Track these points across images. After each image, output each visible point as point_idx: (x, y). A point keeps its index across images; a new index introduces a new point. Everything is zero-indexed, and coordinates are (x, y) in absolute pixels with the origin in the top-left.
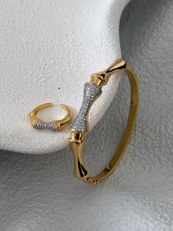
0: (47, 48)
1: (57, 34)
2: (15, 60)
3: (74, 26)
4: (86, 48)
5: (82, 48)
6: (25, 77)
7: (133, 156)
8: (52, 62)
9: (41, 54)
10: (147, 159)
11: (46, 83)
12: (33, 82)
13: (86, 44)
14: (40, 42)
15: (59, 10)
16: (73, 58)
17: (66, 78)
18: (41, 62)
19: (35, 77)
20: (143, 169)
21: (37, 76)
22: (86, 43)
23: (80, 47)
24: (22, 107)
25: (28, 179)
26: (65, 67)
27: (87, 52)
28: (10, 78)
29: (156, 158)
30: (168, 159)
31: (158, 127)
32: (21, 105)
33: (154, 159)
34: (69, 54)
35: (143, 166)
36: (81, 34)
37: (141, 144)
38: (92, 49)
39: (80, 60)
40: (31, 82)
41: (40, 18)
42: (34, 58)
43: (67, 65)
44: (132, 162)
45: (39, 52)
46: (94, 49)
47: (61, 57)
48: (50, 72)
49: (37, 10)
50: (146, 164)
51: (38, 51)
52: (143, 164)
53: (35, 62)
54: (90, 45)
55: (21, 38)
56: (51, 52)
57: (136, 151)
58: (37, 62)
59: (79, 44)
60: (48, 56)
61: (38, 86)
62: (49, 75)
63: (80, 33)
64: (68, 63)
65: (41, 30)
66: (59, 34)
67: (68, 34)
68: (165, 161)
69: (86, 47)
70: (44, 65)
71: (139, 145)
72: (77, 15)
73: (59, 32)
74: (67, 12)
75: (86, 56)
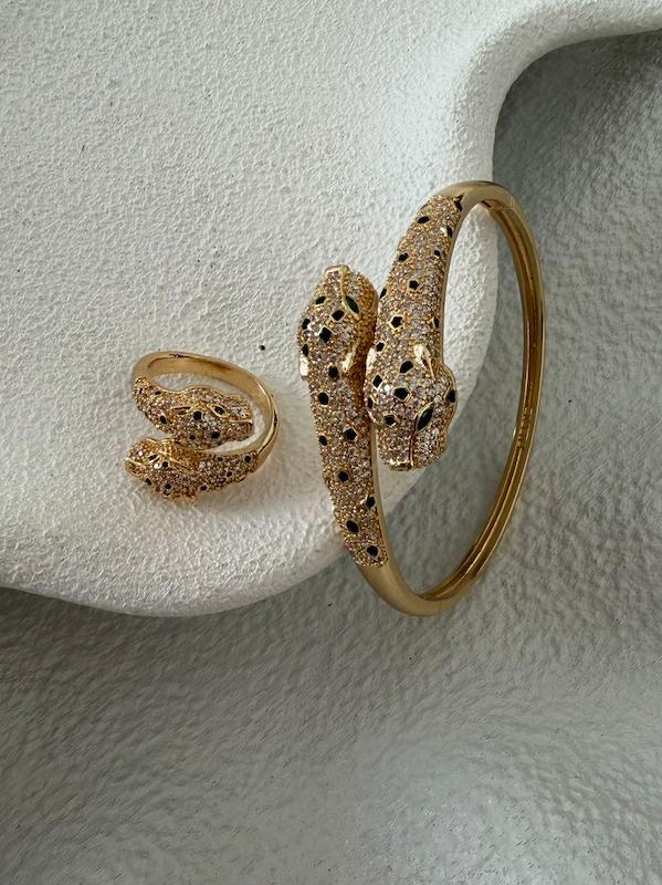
0: (232, 194)
1: (273, 147)
2: (105, 224)
3: (333, 126)
4: (373, 209)
5: (357, 207)
6: (139, 292)
7: (517, 598)
8: (243, 249)
9: (208, 215)
10: (569, 613)
11: (215, 321)
12: (168, 315)
13: (374, 194)
14: (207, 167)
15: (285, 61)
16: (322, 240)
17: (290, 312)
18: (203, 241)
19: (177, 298)
20: (551, 651)
21: (184, 293)
22: (375, 191)
23: (352, 204)
24: (115, 412)
25: (133, 669)
26: (291, 268)
27: (374, 223)
28: (82, 293)
29: (598, 614)
30: (644, 623)
31: (610, 503)
32: (110, 403)
33: (594, 614)
34: (308, 222)
35: (553, 640)
36: (356, 155)
37: (549, 557)
38: (393, 216)
39: (348, 250)
40: (159, 316)
41: (214, 81)
42: (181, 225)
43: (299, 264)
44: (512, 620)
45: (199, 205)
46: (400, 216)
47: (277, 230)
48: (233, 284)
49: (205, 52)
50: (564, 631)
51: (196, 202)
52: (552, 629)
53: (183, 242)
54: (388, 201)
55: (138, 144)
56: (244, 211)
57: (528, 582)
58: (189, 240)
59: (348, 192)
60: (230, 223)
61: (185, 331)
62: (232, 291)
63: (354, 152)
64: (302, 257)
65: (213, 127)
66: (278, 147)
67: (309, 151)
68: (630, 627)
69: (372, 205)
70: (215, 256)
71: (542, 561)
72: (347, 87)
73: (280, 140)
74: (314, 72)
75: (368, 238)
